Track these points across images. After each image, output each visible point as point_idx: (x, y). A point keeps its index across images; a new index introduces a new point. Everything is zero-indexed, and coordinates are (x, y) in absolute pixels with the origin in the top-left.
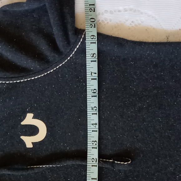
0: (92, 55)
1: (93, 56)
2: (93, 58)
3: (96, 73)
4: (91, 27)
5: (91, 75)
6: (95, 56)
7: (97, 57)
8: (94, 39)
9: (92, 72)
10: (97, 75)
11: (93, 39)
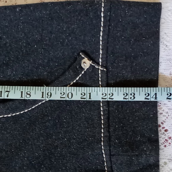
0: (29, 93)
1: (27, 94)
2: (26, 94)
3: (8, 96)
4: (61, 94)
5: (6, 91)
6: (28, 96)
7: (26, 98)
8: (47, 96)
9: (9, 92)
10: (6, 98)
11: (48, 94)
